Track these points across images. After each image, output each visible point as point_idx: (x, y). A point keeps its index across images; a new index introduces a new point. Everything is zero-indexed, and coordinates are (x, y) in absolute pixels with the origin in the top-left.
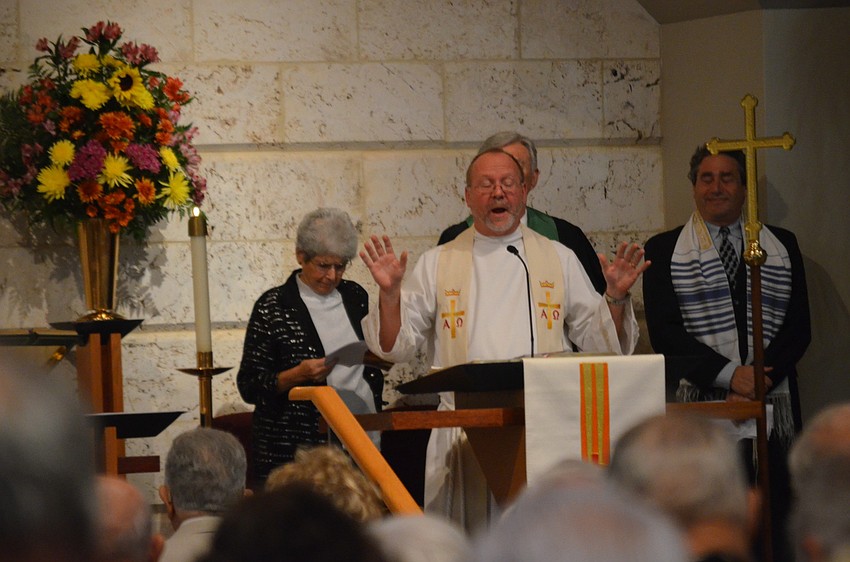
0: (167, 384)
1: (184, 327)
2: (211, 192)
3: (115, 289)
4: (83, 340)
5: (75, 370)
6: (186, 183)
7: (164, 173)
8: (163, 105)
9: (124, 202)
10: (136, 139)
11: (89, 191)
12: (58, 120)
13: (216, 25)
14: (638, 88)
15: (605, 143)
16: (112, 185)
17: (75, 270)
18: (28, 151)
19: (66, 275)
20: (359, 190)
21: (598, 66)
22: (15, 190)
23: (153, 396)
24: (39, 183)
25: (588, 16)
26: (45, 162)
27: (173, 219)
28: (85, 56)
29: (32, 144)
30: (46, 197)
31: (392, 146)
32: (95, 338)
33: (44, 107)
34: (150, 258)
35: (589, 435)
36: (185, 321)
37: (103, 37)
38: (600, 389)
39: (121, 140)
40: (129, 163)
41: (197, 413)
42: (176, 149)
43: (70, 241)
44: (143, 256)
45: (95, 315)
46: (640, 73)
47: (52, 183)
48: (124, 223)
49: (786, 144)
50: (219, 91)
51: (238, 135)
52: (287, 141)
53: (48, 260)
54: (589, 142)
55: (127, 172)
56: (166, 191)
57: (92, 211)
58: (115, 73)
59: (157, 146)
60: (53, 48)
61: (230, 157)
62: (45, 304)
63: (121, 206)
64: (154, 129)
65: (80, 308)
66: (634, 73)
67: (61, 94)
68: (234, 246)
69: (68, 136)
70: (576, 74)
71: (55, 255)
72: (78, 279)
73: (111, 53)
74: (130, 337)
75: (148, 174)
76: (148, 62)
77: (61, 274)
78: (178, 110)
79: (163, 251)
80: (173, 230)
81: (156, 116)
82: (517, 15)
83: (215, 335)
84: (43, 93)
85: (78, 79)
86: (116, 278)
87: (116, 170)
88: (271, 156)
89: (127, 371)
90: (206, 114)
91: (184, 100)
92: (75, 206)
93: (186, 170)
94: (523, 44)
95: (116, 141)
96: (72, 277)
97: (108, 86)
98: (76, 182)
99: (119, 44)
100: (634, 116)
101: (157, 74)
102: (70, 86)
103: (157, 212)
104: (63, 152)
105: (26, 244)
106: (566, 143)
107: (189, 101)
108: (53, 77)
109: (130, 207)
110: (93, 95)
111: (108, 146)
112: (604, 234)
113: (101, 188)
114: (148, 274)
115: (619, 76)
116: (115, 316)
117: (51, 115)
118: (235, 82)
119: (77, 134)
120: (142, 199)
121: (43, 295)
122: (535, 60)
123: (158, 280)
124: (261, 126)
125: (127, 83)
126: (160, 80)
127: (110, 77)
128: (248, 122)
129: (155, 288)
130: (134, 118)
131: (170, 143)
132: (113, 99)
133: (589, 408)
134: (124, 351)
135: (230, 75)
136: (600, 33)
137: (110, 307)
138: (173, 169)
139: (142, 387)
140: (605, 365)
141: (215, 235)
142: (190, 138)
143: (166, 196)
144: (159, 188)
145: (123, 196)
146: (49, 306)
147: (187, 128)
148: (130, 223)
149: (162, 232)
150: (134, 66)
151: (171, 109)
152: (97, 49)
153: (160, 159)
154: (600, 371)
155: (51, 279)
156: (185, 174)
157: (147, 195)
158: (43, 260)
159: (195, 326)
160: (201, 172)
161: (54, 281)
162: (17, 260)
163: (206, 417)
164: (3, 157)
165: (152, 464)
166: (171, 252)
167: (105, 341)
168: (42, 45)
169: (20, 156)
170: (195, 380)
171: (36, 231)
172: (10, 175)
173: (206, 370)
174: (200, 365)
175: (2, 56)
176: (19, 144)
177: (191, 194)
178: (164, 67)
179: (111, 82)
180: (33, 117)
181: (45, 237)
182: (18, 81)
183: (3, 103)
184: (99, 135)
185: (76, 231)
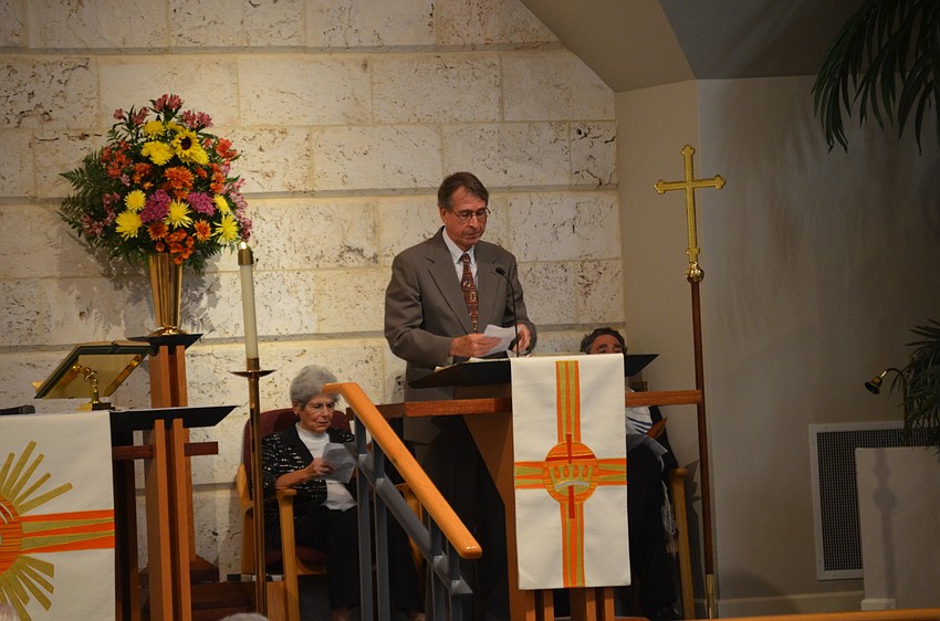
0: (222, 386)
1: (235, 340)
2: (255, 231)
3: (179, 311)
4: (155, 351)
5: (148, 375)
6: (235, 223)
7: (217, 216)
8: (216, 162)
9: (185, 239)
10: (195, 189)
11: (157, 230)
12: (131, 174)
13: (258, 96)
14: (599, 144)
15: (573, 189)
16: (176, 226)
17: (146, 295)
18: (108, 199)
19: (140, 300)
20: (375, 229)
21: (566, 126)
22: (98, 231)
23: (211, 396)
24: (117, 225)
25: (557, 87)
26: (122, 208)
27: (225, 252)
28: (153, 123)
29: (112, 194)
30: (123, 236)
31: (402, 192)
32: (164, 349)
33: (120, 164)
34: (207, 285)
35: (564, 418)
36: (236, 335)
37: (167, 107)
38: (572, 382)
39: (182, 190)
40: (190, 208)
41: (247, 409)
42: (227, 196)
43: (142, 272)
44: (202, 283)
45: (164, 331)
46: (601, 132)
47: (128, 224)
48: (186, 257)
49: (718, 184)
50: (261, 149)
51: (276, 185)
52: (316, 189)
53: (125, 288)
54: (560, 188)
55: (188, 215)
56: (219, 230)
57: (160, 247)
58: (178, 136)
59: (212, 195)
60: (127, 117)
61: (270, 202)
62: (123, 322)
63: (183, 243)
64: (209, 181)
65: (151, 326)
66: (595, 132)
67: (135, 155)
68: (275, 275)
69: (140, 187)
70: (548, 133)
71: (131, 283)
72: (149, 302)
73: (174, 119)
74: (191, 349)
75: (204, 216)
76: (203, 127)
77: (136, 299)
78: (228, 165)
79: (218, 279)
80: (225, 262)
81: (210, 170)
82: (500, 86)
83: (261, 346)
84: (120, 152)
85: (147, 141)
86: (180, 301)
87: (178, 213)
88: (304, 201)
89: (190, 376)
90: (250, 168)
91: (233, 156)
92: (143, 244)
93: (235, 214)
94: (505, 110)
95: (178, 190)
96: (144, 301)
97: (172, 146)
98: (146, 223)
99: (181, 112)
100: (595, 166)
101: (211, 137)
102: (140, 147)
103: (212, 247)
104: (136, 199)
105: (108, 274)
106: (541, 189)
107: (236, 158)
108: (127, 140)
109: (190, 244)
110: (159, 154)
111: (172, 194)
112: (574, 261)
113: (167, 228)
114: (205, 297)
115: (583, 135)
116: (180, 331)
117: (126, 170)
118: (274, 142)
119: (147, 185)
120: (200, 237)
121: (121, 316)
122: (515, 122)
123: (213, 303)
124: (295, 178)
125: (187, 143)
126: (213, 141)
127: (173, 139)
128: (285, 175)
129: (211, 309)
130: (193, 172)
131: (221, 191)
132: (176, 156)
133: (564, 396)
134: (188, 360)
135: (270, 137)
136: (568, 100)
137: (175, 324)
138: (224, 212)
139: (202, 388)
140: (576, 362)
141: (259, 265)
142: (238, 187)
143: (219, 234)
144: (214, 228)
145: (185, 235)
146: (126, 325)
147: (236, 179)
148: (191, 256)
149: (216, 264)
150: (192, 130)
151: (223, 164)
152: (162, 117)
153: (214, 204)
154: (571, 367)
155: (127, 302)
156: (233, 217)
157: (204, 234)
158: (121, 287)
159: (244, 339)
160: (247, 214)
161: (130, 304)
162: (101, 287)
163: (255, 411)
164: (88, 204)
165: (212, 448)
166: (224, 280)
167: (172, 352)
168: (119, 115)
169: (102, 203)
170: (245, 381)
171: (115, 264)
172: (95, 218)
173: (254, 373)
174: (249, 368)
175: (86, 123)
176: (101, 194)
177: (239, 233)
178: (217, 130)
179: (174, 143)
180: (112, 172)
181: (122, 269)
182: (99, 144)
183: (87, 161)
184: (165, 186)
185: (147, 264)
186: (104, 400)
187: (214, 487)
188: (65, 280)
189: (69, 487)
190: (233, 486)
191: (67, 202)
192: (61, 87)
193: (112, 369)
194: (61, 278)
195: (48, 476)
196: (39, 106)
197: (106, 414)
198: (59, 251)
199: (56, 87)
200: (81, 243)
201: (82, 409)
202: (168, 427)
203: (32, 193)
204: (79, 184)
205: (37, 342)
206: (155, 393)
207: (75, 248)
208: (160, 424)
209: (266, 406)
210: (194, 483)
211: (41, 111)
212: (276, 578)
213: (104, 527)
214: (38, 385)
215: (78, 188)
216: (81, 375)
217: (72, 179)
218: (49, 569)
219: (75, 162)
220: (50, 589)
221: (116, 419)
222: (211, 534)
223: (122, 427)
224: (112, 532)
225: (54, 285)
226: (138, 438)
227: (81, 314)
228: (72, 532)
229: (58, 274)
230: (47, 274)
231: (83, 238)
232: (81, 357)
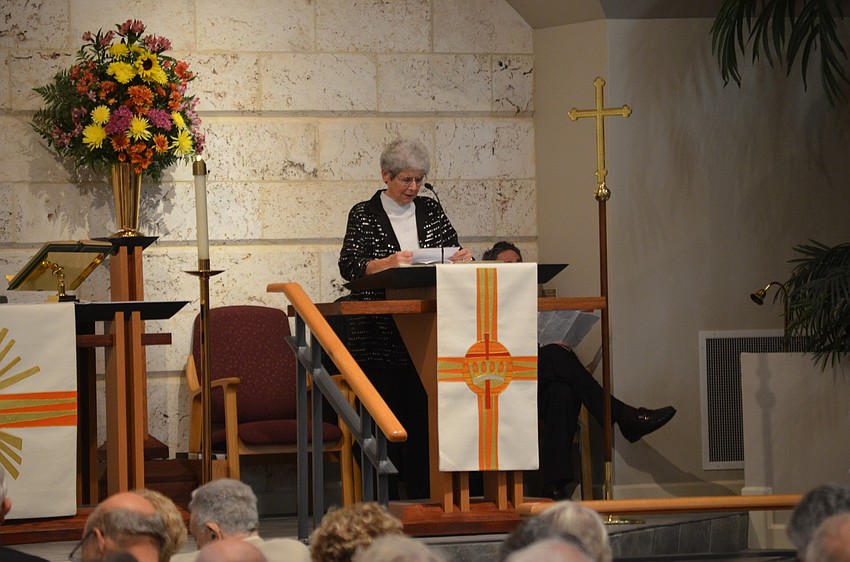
0: (175, 285)
1: (188, 243)
2: (208, 145)
3: (138, 215)
4: (115, 251)
5: (109, 273)
6: (190, 138)
7: (174, 131)
8: (174, 82)
9: (145, 151)
10: (154, 106)
11: (120, 142)
12: (98, 91)
13: (213, 24)
14: (518, 75)
15: (494, 115)
16: (137, 139)
17: (108, 200)
18: (76, 113)
19: (103, 204)
20: (315, 146)
21: (488, 59)
22: (66, 141)
24: (84, 136)
25: (482, 22)
26: (89, 121)
27: (181, 163)
28: (118, 45)
29: (79, 108)
30: (89, 146)
31: (340, 114)
32: (124, 250)
33: (88, 81)
34: (163, 193)
35: (483, 320)
36: (188, 239)
37: (131, 31)
38: (491, 287)
39: (143, 106)
40: (150, 123)
41: (197, 305)
42: (183, 113)
43: (105, 179)
44: (159, 191)
45: (124, 233)
46: (520, 64)
47: (94, 136)
48: (145, 167)
49: (625, 113)
50: (214, 72)
51: (228, 105)
52: (263, 109)
53: (90, 193)
54: (482, 114)
55: (148, 129)
56: (176, 144)
57: (122, 157)
58: (140, 57)
59: (169, 111)
60: (95, 39)
61: (222, 120)
62: (87, 224)
63: (143, 154)
64: (168, 99)
65: (112, 228)
66: (515, 64)
67: (101, 74)
68: (224, 185)
69: (104, 103)
70: (472, 65)
71: (95, 189)
72: (111, 207)
73: (137, 43)
74: (147, 250)
75: (162, 131)
76: (163, 50)
77: (99, 204)
78: (185, 85)
79: (173, 188)
80: (180, 172)
81: (169, 90)
82: (431, 20)
83: (211, 249)
84: (87, 71)
85: (112, 62)
86: (139, 206)
87: (139, 127)
88: (252, 120)
89: (146, 275)
90: (205, 89)
91: (189, 77)
92: (106, 154)
93: (190, 129)
94: (435, 41)
95: (139, 107)
96: (106, 206)
97: (134, 67)
98: (110, 136)
99: (143, 36)
100: (515, 95)
101: (170, 59)
102: (106, 66)
103: (168, 159)
104: (102, 114)
105: (74, 181)
106: (465, 114)
107: (192, 79)
108: (94, 59)
109: (149, 155)
110: (123, 73)
111: (134, 110)
112: (493, 180)
113: (129, 141)
114: (161, 204)
115: (503, 66)
116: (138, 233)
117: (93, 87)
118: (226, 65)
119: (112, 101)
120: (158, 149)
121: (86, 218)
122: (443, 53)
123: (169, 209)
124: (245, 98)
125: (148, 64)
126: (172, 63)
127: (136, 60)
128: (235, 95)
129: (167, 214)
130: (153, 91)
131: (179, 109)
132: (138, 76)
133: (483, 300)
134: (145, 260)
135: (223, 61)
136: (490, 34)
137: (134, 227)
138: (180, 128)
139: (157, 286)
140: (495, 270)
141: (210, 176)
142: (193, 105)
143: (176, 148)
144: (171, 142)
145: (145, 147)
146: (90, 227)
147: (191, 98)
148: (149, 167)
149: (172, 174)
150: (153, 52)
151: (180, 84)
152: (126, 40)
153: (172, 120)
154: (490, 274)
155: (92, 206)
156: (189, 132)
157: (162, 146)
158: (86, 193)
159: (197, 243)
160: (201, 130)
161: (94, 208)
162: (67, 192)
163: (205, 307)
164: (58, 116)
165: (166, 339)
166: (179, 189)
167: (131, 252)
168: (87, 37)
169: (70, 116)
170: (197, 279)
171: (81, 172)
172: (63, 130)
173: (205, 272)
174: (201, 267)
175: (57, 44)
176: (69, 108)
177: (193, 146)
178: (175, 53)
179: (137, 64)
180: (80, 88)
181: (87, 176)
182: (69, 63)
183: (58, 78)
184: (127, 102)
185: (110, 171)
186: (70, 293)
187: (166, 374)
188: (35, 184)
189: (37, 369)
190: (183, 374)
191: (39, 115)
192: (36, 10)
193: (77, 266)
194: (32, 183)
195: (19, 359)
196: (15, 27)
197: (72, 305)
198: (30, 159)
199: (30, 10)
200: (50, 152)
201: (49, 300)
202: (127, 318)
203: (7, 106)
204: (49, 98)
205: (10, 240)
206: (114, 289)
207: (45, 157)
208: (119, 316)
209: (215, 303)
210: (147, 370)
211: (17, 31)
212: (220, 456)
213: (68, 406)
214: (10, 278)
215: (49, 102)
216: (50, 270)
217: (44, 94)
218: (18, 442)
219: (46, 78)
220: (19, 460)
221: (79, 309)
222: (162, 416)
223: (86, 318)
224: (75, 411)
225: (26, 189)
226: (100, 328)
227: (50, 216)
228: (38, 410)
229: (29, 179)
230: (19, 179)
231: (52, 147)
232: (49, 254)
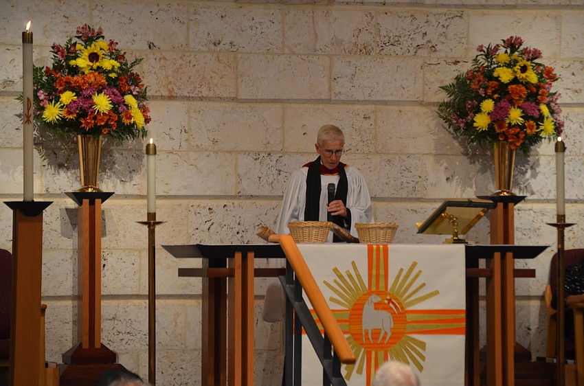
0: (538, 231)
1: (548, 201)
2: (566, 129)
3: (512, 179)
4: (495, 206)
5: (489, 221)
6: (553, 123)
7: (541, 118)
8: (542, 82)
9: (519, 133)
10: (527, 99)
11: (501, 127)
12: (486, 88)
13: (574, 38)
16: (513, 124)
17: (490, 168)
18: (470, 104)
19: (486, 171)
22: (462, 125)
23: (530, 238)
24: (474, 122)
26: (479, 110)
27: (545, 142)
28: (502, 55)
29: (472, 101)
30: (478, 129)
32: (500, 205)
33: (479, 81)
34: (531, 164)
36: (548, 198)
37: (512, 45)
39: (519, 100)
40: (523, 112)
42: (548, 105)
43: (489, 153)
44: (527, 162)
45: (501, 193)
47: (482, 121)
48: (518, 144)
50: (573, 74)
53: (477, 163)
55: (521, 117)
56: (542, 128)
57: (502, 137)
58: (518, 64)
59: (538, 104)
60: (486, 50)
62: (474, 186)
63: (517, 135)
64: (537, 94)
65: (493, 189)
67: (489, 75)
68: (577, 158)
69: (491, 97)
71: (481, 160)
72: (492, 173)
73: (516, 53)
74: (518, 205)
75: (532, 118)
76: (536, 58)
77: (483, 171)
78: (551, 84)
79: (538, 160)
80: (545, 149)
81: (538, 87)
83: (567, 205)
84: (479, 74)
85: (497, 67)
86: (513, 173)
87: (515, 115)
89: (517, 224)
90: (565, 86)
91: (554, 78)
92: (490, 135)
93: (553, 117)
95: (516, 100)
96: (489, 173)
97: (514, 71)
98: (494, 121)
99: (522, 48)
101: (540, 65)
102: (493, 70)
103: (536, 138)
104: (488, 105)
105: (466, 154)
107: (557, 80)
108: (484, 65)
109: (522, 136)
110: (505, 75)
111: (512, 103)
113: (507, 125)
114: (529, 172)
116: (511, 193)
117: (483, 86)
119: (496, 96)
120: (529, 131)
121: (473, 181)
123: (534, 176)
125: (524, 69)
126: (541, 68)
127: (515, 66)
129: (533, 180)
130: (527, 88)
131: (545, 101)
132: (516, 77)
134: (516, 213)
137: (509, 189)
138: (546, 116)
139: (524, 232)
141: (567, 152)
142: (556, 99)
143: (542, 130)
144: (538, 126)
145: (519, 130)
146: (476, 187)
147: (555, 93)
148: (521, 144)
149: (538, 149)
150: (528, 60)
151: (547, 83)
152: (509, 51)
153: (539, 110)
155: (478, 172)
156: (552, 119)
157: (531, 129)
158: (474, 163)
159: (556, 201)
160: (561, 117)
161: (480, 174)
162: (461, 162)
163: (561, 250)
164: (456, 107)
165: (531, 273)
166: (543, 161)
167: (506, 207)
168: (480, 49)
169: (465, 107)
170: (555, 229)
171: (471, 147)
172: (460, 117)
173: (561, 225)
174: (558, 221)
175: (458, 53)
176: (465, 101)
177: (555, 130)
178: (544, 61)
179: (515, 69)
180: (473, 87)
181: (475, 150)
182: (466, 68)
183: (457, 78)
184: (507, 97)
185: (493, 148)
186: (461, 237)
187: (529, 298)
188: (438, 156)
189: (437, 292)
190: (542, 298)
191: (443, 105)
192: (444, 30)
193: (467, 217)
194: (436, 155)
195: (424, 285)
196: (429, 42)
197: (462, 247)
198: (435, 137)
199: (441, 30)
200: (450, 132)
201: (447, 242)
202: (503, 257)
203: (421, 99)
204: (450, 93)
205: (419, 196)
206: (493, 234)
207: (446, 136)
208: (497, 255)
209: (568, 246)
210: (516, 294)
211: (430, 45)
212: (570, 362)
213: (459, 320)
214: (419, 224)
215: (450, 96)
216: (446, 220)
217: (447, 90)
218: (423, 345)
219: (449, 80)
220: (423, 358)
221: (468, 249)
222: (526, 329)
223: (473, 255)
224: (463, 325)
225: (431, 159)
226: (482, 263)
227: (447, 179)
228: (438, 322)
229: (434, 152)
230: (427, 152)
231: (451, 130)
232: (448, 208)
